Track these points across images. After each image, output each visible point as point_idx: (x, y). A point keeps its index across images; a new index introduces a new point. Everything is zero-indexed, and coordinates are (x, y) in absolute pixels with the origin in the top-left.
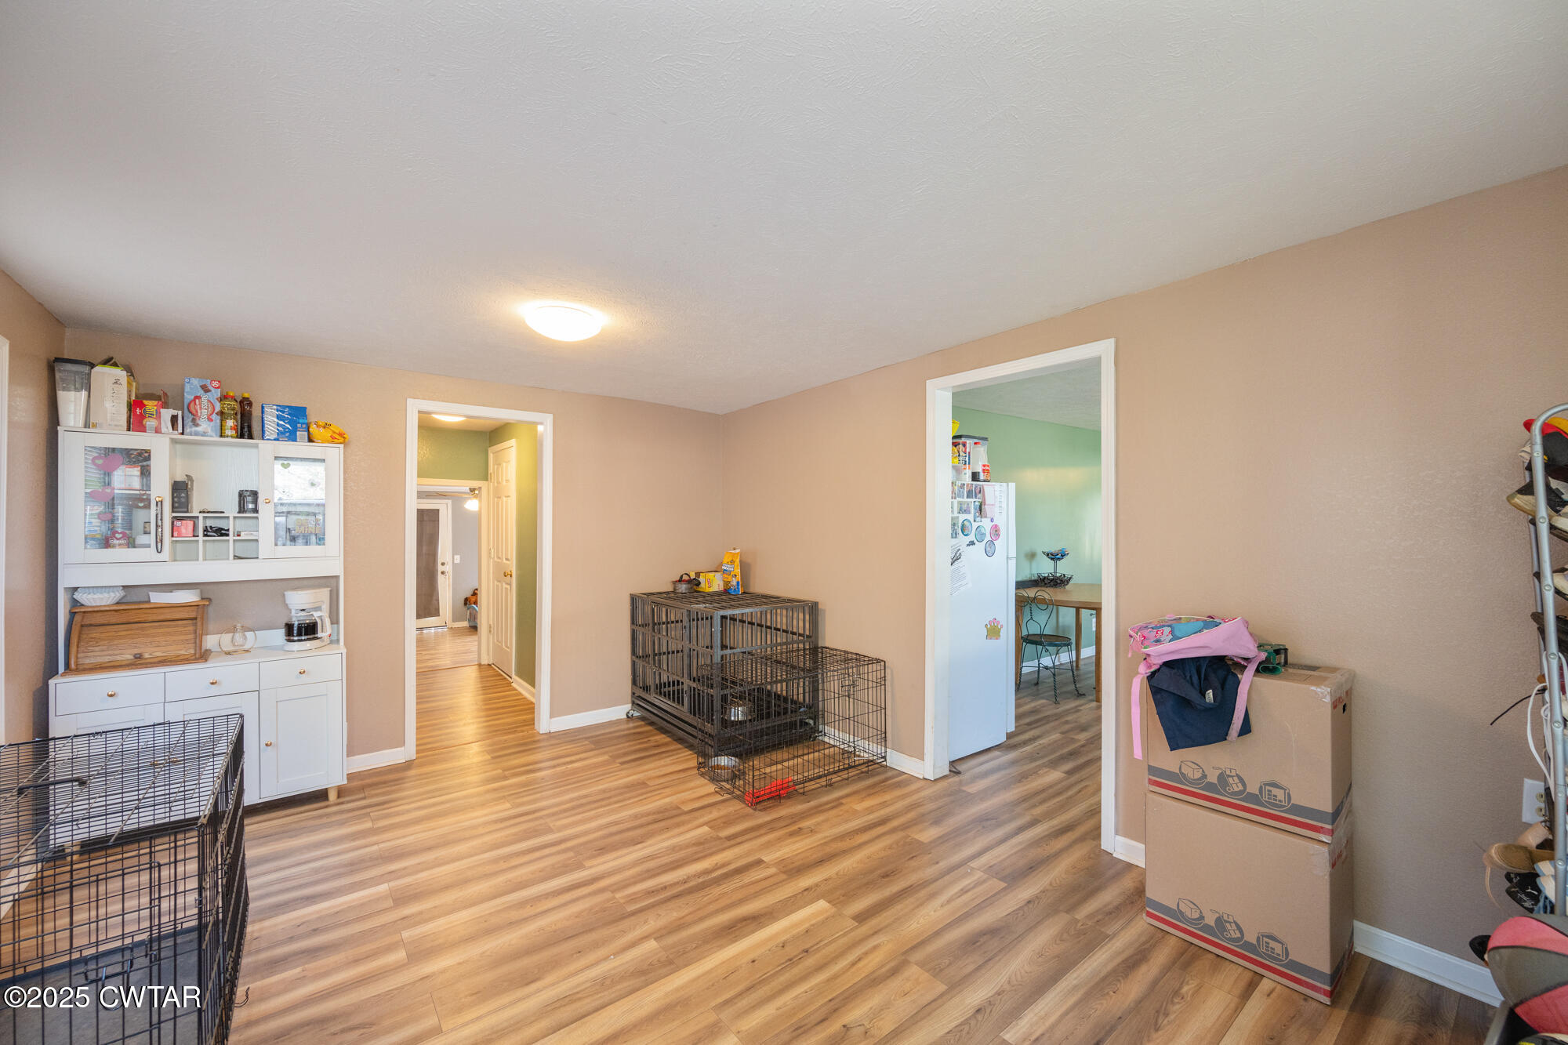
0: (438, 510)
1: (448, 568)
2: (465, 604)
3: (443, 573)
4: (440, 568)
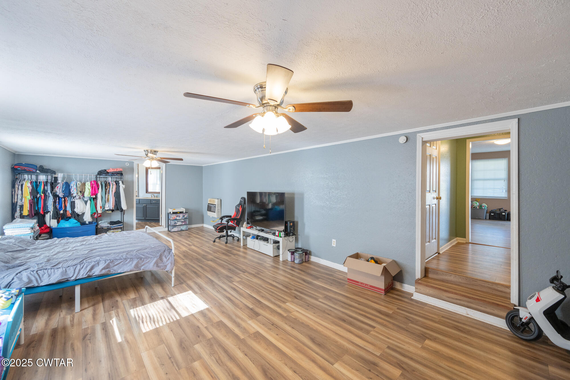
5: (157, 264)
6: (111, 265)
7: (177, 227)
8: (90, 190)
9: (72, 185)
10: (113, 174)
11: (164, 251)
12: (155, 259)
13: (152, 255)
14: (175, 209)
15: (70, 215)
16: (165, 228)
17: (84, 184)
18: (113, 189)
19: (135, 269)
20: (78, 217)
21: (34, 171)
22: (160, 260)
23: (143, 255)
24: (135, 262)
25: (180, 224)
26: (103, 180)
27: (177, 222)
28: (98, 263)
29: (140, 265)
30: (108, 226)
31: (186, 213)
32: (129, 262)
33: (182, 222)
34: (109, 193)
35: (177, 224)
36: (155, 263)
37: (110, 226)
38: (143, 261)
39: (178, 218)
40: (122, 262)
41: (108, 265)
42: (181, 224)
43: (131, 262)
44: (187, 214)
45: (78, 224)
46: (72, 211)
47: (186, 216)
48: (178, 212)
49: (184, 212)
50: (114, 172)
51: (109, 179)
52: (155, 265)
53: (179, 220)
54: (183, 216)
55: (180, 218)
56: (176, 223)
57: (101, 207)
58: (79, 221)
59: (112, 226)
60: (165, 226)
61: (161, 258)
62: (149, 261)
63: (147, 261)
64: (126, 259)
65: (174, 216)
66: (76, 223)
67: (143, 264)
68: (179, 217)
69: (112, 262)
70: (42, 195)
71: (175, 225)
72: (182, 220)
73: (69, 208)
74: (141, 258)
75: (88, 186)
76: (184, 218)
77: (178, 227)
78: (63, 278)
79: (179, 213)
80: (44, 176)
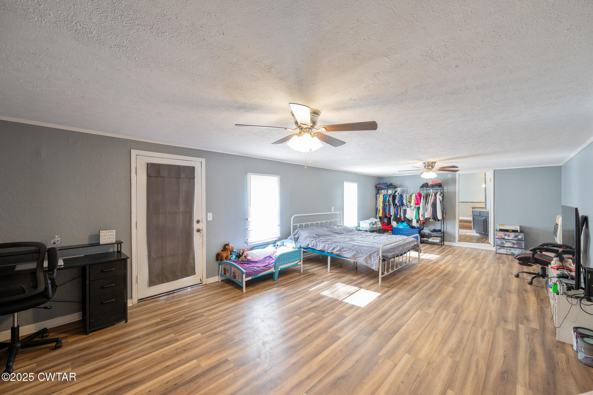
0: (194, 168)
1: (202, 226)
2: (217, 259)
3: (198, 231)
4: (196, 226)
5: (366, 260)
6: (342, 250)
7: (505, 248)
8: (415, 200)
9: (404, 197)
10: (433, 186)
11: (375, 252)
12: (366, 256)
13: (365, 252)
14: (504, 226)
15: (403, 220)
16: (494, 247)
17: (411, 196)
18: (431, 200)
19: (352, 258)
20: (409, 221)
21: (384, 187)
22: (369, 258)
23: (360, 250)
24: (354, 253)
25: (510, 246)
26: (425, 191)
27: (505, 242)
28: (337, 246)
29: (356, 257)
30: (428, 233)
31: (521, 232)
32: (351, 252)
33: (513, 243)
34: (428, 203)
35: (505, 245)
36: (365, 259)
37: (430, 233)
38: (359, 254)
39: (506, 237)
40: (347, 250)
41: (341, 249)
42: (512, 246)
43: (352, 252)
44: (522, 234)
45: (408, 227)
46: (404, 216)
47: (520, 237)
48: (510, 230)
49: (519, 231)
50: (433, 184)
51: (431, 191)
52: (365, 261)
53: (508, 241)
54: (516, 236)
55: (510, 238)
56: (503, 243)
57: (422, 216)
58: (409, 225)
59: (432, 233)
60: (493, 245)
61: (370, 256)
62: (362, 256)
63: (361, 255)
64: (350, 249)
65: (501, 234)
66: (406, 226)
67: (358, 256)
68: (509, 236)
69: (343, 248)
70: (388, 203)
71: (502, 245)
72: (515, 242)
73: (402, 215)
74: (358, 252)
75: (414, 197)
76: (516, 239)
77: (507, 249)
78: (323, 249)
79: (510, 232)
80: (391, 191)
